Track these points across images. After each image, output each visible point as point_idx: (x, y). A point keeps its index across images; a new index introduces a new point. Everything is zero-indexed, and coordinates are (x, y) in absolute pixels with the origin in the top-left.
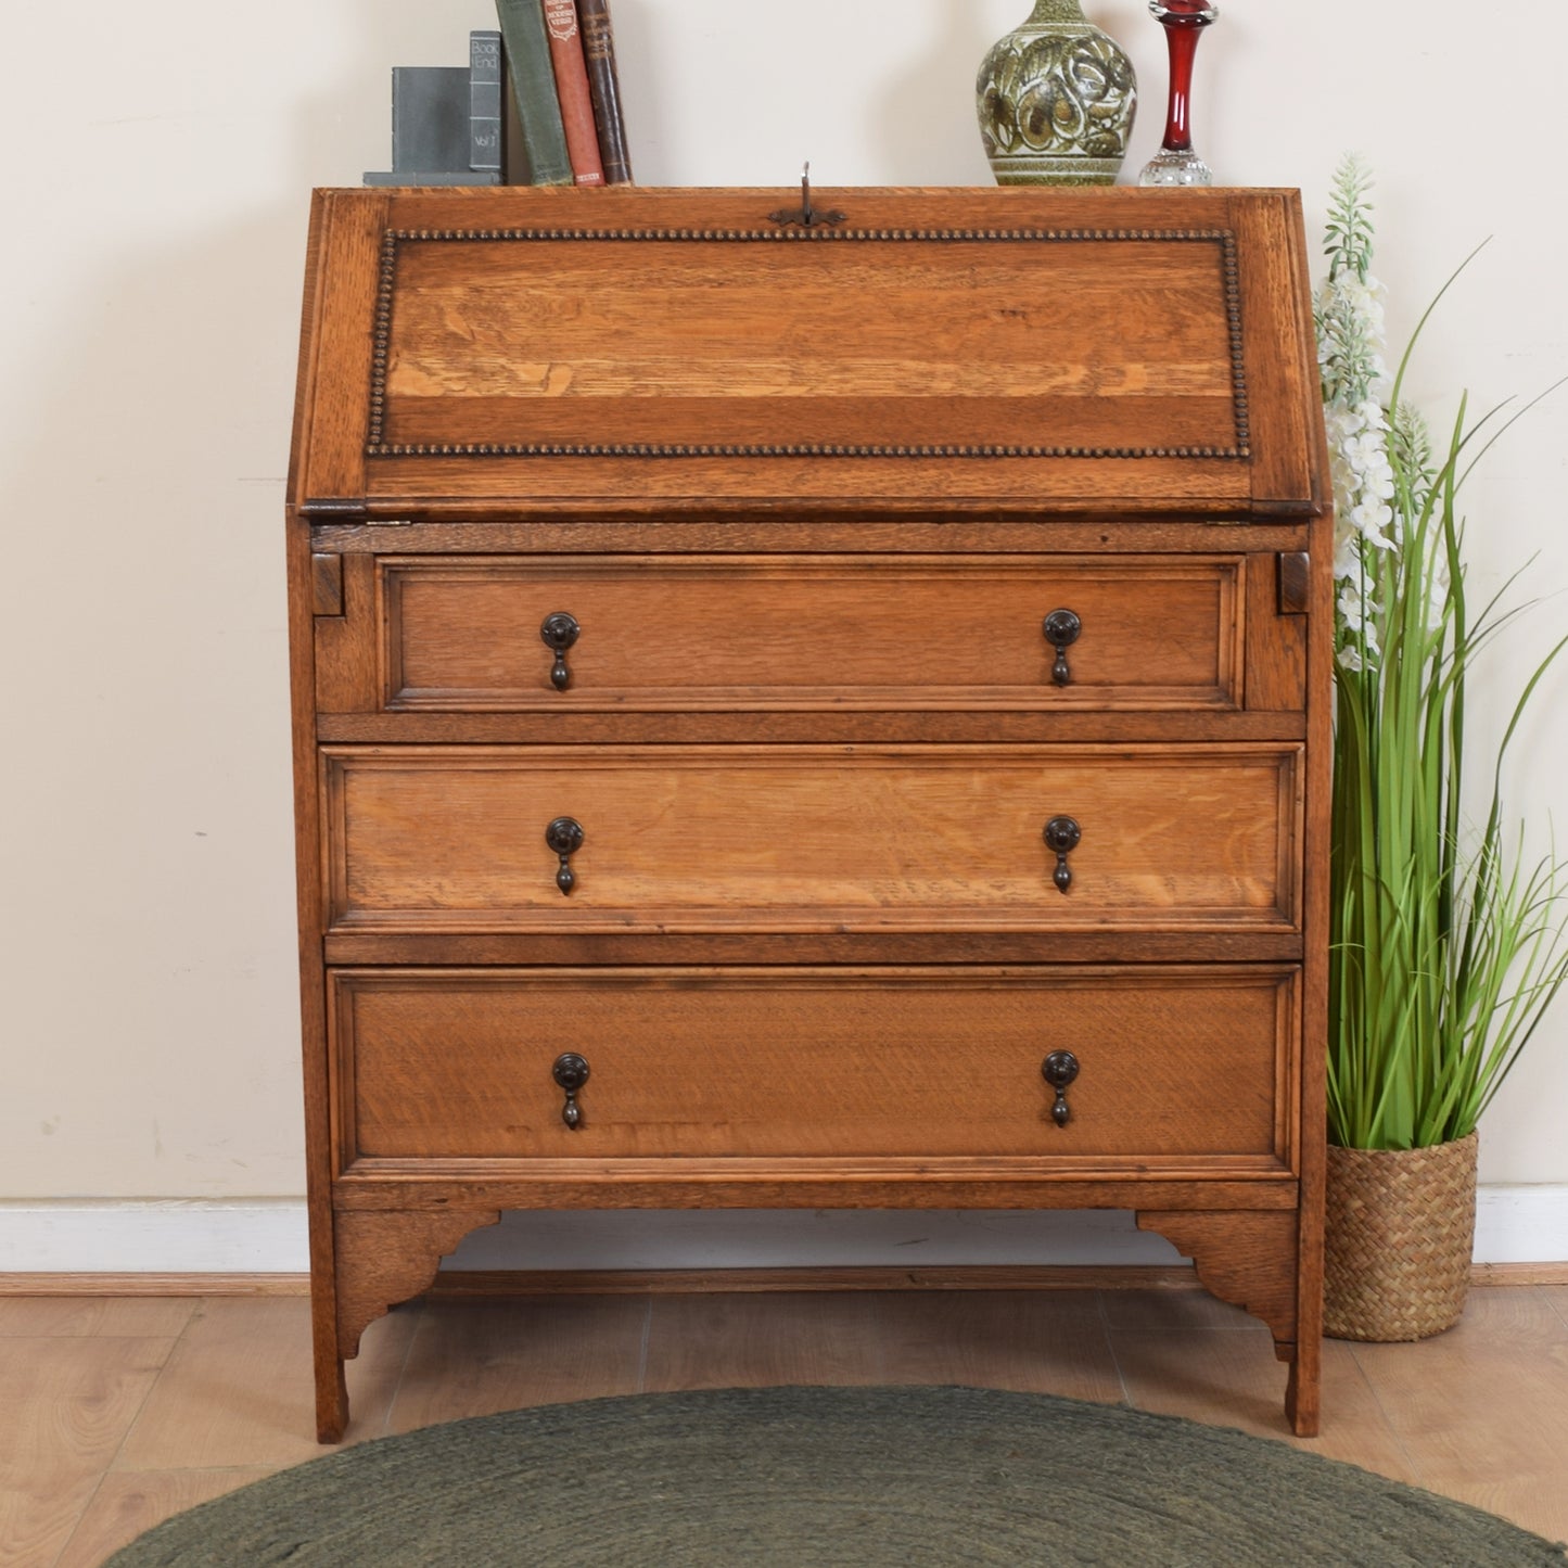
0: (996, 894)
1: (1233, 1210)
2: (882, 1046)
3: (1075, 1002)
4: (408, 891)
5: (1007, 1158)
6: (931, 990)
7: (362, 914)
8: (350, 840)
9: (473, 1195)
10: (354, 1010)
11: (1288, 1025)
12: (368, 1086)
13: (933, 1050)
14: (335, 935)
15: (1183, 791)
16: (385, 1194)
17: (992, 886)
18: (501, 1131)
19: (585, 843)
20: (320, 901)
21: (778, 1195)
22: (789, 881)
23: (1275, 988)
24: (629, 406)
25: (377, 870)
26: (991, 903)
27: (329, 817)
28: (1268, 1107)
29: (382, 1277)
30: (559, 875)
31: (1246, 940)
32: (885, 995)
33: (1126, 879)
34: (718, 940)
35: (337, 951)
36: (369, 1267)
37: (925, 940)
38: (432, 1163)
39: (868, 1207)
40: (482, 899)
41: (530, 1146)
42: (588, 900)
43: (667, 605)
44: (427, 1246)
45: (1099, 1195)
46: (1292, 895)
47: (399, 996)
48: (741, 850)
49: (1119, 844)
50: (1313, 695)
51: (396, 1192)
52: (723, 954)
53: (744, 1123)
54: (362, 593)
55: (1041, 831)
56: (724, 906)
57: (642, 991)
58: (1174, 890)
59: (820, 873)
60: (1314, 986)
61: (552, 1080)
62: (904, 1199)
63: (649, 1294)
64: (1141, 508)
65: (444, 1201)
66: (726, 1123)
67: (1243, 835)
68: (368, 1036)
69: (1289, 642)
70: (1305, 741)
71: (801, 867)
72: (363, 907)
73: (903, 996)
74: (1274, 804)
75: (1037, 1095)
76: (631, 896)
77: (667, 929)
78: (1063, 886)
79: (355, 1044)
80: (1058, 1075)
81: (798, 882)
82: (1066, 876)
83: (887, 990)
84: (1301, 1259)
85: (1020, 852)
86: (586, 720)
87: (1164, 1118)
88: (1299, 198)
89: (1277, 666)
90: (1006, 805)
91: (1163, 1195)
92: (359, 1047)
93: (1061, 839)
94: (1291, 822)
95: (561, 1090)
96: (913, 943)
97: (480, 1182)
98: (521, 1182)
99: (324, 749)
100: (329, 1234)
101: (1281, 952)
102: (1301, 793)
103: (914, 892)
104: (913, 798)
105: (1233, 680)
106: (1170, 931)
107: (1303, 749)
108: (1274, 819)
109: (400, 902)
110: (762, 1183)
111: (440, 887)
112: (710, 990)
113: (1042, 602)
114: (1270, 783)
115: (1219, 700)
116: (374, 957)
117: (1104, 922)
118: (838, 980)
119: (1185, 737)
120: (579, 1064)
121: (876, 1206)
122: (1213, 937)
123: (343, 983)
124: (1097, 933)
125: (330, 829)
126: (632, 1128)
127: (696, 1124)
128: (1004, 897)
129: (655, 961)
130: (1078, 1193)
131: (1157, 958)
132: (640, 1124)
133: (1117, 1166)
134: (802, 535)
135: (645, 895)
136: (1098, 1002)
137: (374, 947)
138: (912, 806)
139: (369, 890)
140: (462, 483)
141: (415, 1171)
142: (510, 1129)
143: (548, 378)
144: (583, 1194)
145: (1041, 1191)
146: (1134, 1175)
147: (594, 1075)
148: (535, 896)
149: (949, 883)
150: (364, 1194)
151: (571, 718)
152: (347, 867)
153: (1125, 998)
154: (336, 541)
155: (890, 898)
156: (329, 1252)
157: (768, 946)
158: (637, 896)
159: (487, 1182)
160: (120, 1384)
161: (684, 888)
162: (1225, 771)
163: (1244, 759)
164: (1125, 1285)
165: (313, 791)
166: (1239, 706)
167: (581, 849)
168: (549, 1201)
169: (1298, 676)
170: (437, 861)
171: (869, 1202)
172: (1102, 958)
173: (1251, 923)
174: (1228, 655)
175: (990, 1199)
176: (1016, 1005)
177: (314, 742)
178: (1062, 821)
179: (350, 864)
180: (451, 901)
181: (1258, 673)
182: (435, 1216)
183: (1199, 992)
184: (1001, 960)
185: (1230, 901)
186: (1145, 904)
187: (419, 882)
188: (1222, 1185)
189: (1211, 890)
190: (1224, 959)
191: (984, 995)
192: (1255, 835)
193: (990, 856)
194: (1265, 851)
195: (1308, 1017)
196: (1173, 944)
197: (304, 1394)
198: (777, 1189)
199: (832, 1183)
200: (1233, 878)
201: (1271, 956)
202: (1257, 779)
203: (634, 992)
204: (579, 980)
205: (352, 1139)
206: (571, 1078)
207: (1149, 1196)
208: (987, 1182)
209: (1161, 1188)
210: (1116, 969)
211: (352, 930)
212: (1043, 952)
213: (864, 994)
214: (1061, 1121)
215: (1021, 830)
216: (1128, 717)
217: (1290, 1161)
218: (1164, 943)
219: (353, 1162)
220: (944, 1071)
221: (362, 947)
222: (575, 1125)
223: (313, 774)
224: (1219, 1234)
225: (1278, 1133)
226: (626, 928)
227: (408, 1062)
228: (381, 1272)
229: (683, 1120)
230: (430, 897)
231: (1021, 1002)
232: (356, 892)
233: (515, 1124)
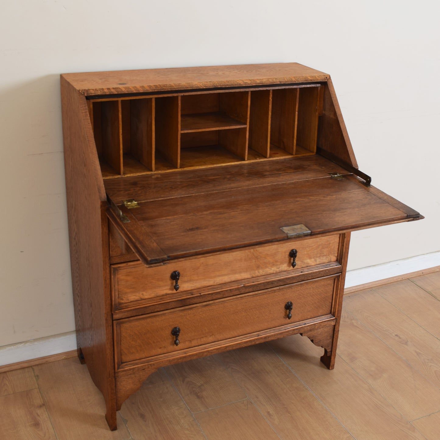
1: (322, 328)
2: (250, 309)
3: (293, 290)
4: (134, 297)
5: (276, 328)
8: (119, 287)
9: (152, 366)
10: (120, 329)
12: (124, 346)
13: (261, 308)
14: (116, 312)
16: (129, 371)
17: (277, 268)
18: (158, 349)
19: (181, 276)
20: (111, 305)
22: (230, 276)
23: (335, 279)
26: (277, 272)
27: (114, 283)
28: (331, 304)
29: (128, 390)
30: (175, 286)
31: (331, 270)
33: (306, 261)
34: (214, 294)
35: (116, 316)
37: (263, 284)
38: (141, 361)
40: (154, 295)
41: (165, 351)
42: (181, 290)
44: (139, 380)
45: (295, 332)
47: (132, 323)
49: (305, 253)
51: (132, 370)
52: (215, 297)
53: (217, 334)
55: (288, 254)
57: (194, 309)
58: (316, 261)
61: (171, 334)
62: (253, 343)
65: (144, 369)
66: (213, 335)
68: (123, 334)
72: (123, 303)
76: (192, 287)
77: (202, 294)
78: (294, 266)
85: (283, 259)
88: (330, 77)
91: (309, 328)
94: (343, 243)
95: (174, 337)
96: (259, 286)
97: (153, 363)
98: (164, 360)
99: (113, 266)
103: (259, 273)
104: (260, 251)
109: (132, 300)
111: (143, 294)
117: (302, 272)
120: (178, 329)
123: (118, 324)
124: (300, 275)
125: (114, 286)
127: (206, 337)
128: (279, 270)
129: (198, 302)
130: (291, 332)
131: (312, 278)
132: (193, 340)
133: (300, 324)
135: (195, 286)
136: (298, 289)
137: (126, 313)
139: (124, 298)
141: (137, 364)
142: (160, 348)
144: (179, 360)
146: (303, 326)
147: (182, 331)
148: (168, 292)
149: (267, 269)
150: (124, 373)
153: (304, 287)
155: (254, 275)
156: (114, 388)
157: (226, 293)
158: (193, 287)
159: (156, 363)
161: (205, 282)
165: (109, 277)
168: (170, 363)
170: (142, 288)
172: (300, 280)
177: (109, 265)
178: (293, 250)
179: (119, 293)
180: (146, 297)
182: (141, 373)
183: (319, 283)
184: (279, 285)
185: (327, 262)
186: (310, 266)
187: (137, 294)
188: (321, 323)
189: (324, 260)
191: (274, 293)
193: (277, 261)
195: (341, 284)
196: (316, 274)
200: (329, 256)
201: (336, 272)
204: (179, 310)
205: (120, 360)
207: (306, 329)
210: (303, 282)
212: (288, 282)
217: (335, 315)
219: (121, 366)
220: (263, 312)
221: (124, 314)
223: (109, 273)
224: (318, 333)
225: (333, 309)
226: (192, 296)
227: (134, 338)
228: (128, 389)
229: (203, 336)
230: (140, 297)
231: (281, 293)
232: (120, 300)
233: (162, 347)
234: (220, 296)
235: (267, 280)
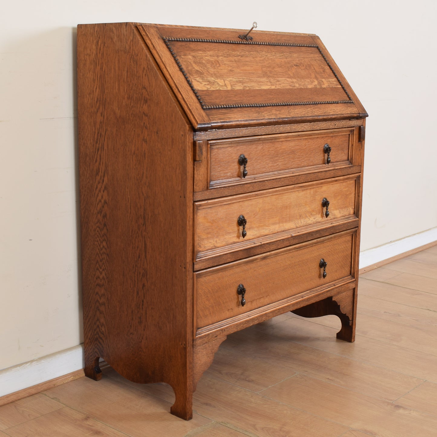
1: (346, 291)
2: (295, 266)
3: (325, 246)
4: (210, 244)
5: (314, 289)
7: (201, 254)
9: (224, 332)
11: (355, 243)
12: (199, 307)
13: (303, 264)
14: (197, 261)
16: (205, 339)
17: (314, 218)
18: (227, 312)
20: (193, 252)
23: (353, 234)
24: (243, 92)
25: (203, 239)
26: (313, 223)
28: (350, 264)
30: (243, 232)
31: (351, 224)
35: (196, 267)
36: (199, 362)
37: (305, 235)
38: (213, 326)
40: (225, 243)
41: (232, 314)
42: (248, 238)
43: (262, 150)
44: (212, 351)
47: (207, 277)
48: (273, 218)
49: (333, 203)
50: (362, 161)
51: (207, 337)
52: (272, 248)
53: (272, 294)
54: (205, 153)
55: (321, 202)
60: (359, 232)
61: (237, 293)
62: (299, 306)
64: (344, 116)
65: (217, 336)
66: (268, 295)
67: (350, 197)
68: (200, 291)
69: (360, 148)
70: (361, 172)
72: (200, 252)
74: (355, 189)
75: (318, 271)
77: (262, 243)
78: (327, 216)
82: (328, 213)
85: (318, 208)
86: (248, 185)
87: (336, 271)
89: (358, 154)
90: (316, 197)
91: (337, 291)
94: (358, 193)
96: (303, 237)
98: (231, 325)
99: (196, 203)
101: (356, 225)
102: (361, 185)
103: (301, 223)
105: (352, 159)
107: (361, 174)
108: (355, 192)
109: (208, 248)
111: (216, 241)
112: (267, 259)
113: (321, 143)
114: (354, 184)
117: (332, 224)
119: (345, 174)
122: (347, 224)
123: (197, 276)
124: (331, 227)
126: (251, 302)
127: (263, 297)
128: (315, 221)
129: (259, 253)
131: (339, 231)
132: (253, 301)
134: (288, 128)
137: (205, 263)
139: (202, 246)
141: (211, 329)
143: (225, 84)
144: (244, 325)
145: (320, 296)
146: (334, 287)
148: (234, 240)
149: (307, 219)
150: (200, 340)
151: (246, 185)
153: (332, 243)
154: (199, 137)
155: (297, 225)
157: (280, 244)
159: (226, 328)
161: (263, 231)
165: (192, 217)
166: (353, 165)
168: (237, 329)
169: (361, 157)
170: (216, 234)
172: (331, 233)
173: (350, 219)
174: (351, 153)
175: (312, 301)
176: (316, 249)
177: (193, 202)
178: (325, 200)
180: (219, 245)
181: (355, 157)
182: (214, 342)
183: (342, 238)
184: (317, 237)
185: (348, 214)
186: (337, 218)
187: (212, 241)
189: (345, 212)
194: (353, 200)
195: (358, 240)
198: (278, 310)
200: (348, 208)
201: (354, 227)
203: (253, 263)
207: (335, 292)
210: (333, 235)
211: (201, 259)
212: (323, 234)
213: (292, 253)
214: (324, 277)
215: (318, 203)
217: (355, 276)
218: (340, 227)
219: (197, 331)
220: (305, 269)
221: (203, 264)
222: (243, 304)
223: (192, 212)
224: (343, 297)
225: (352, 270)
226: (255, 245)
227: (208, 297)
228: (202, 363)
229: (261, 297)
230: (214, 245)
232: (199, 247)
233: (229, 309)
234: (275, 247)
235: (308, 230)
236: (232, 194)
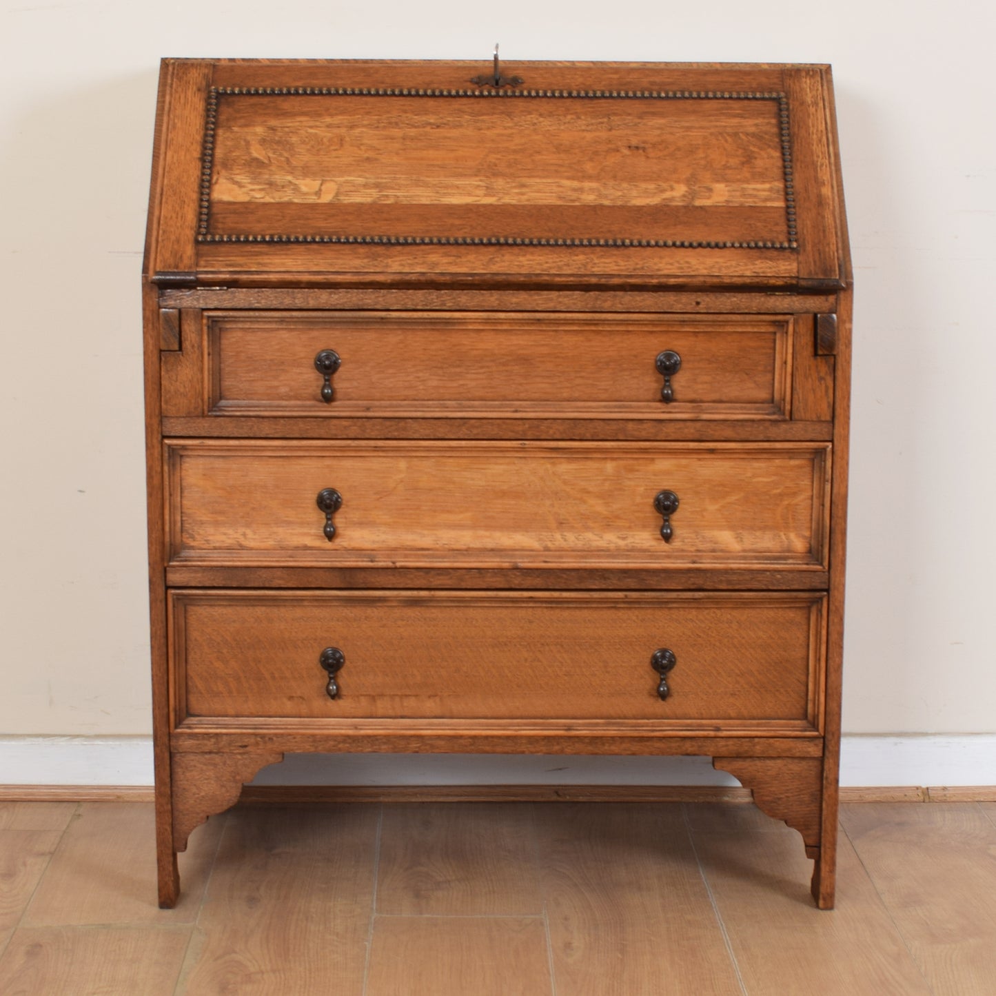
0: (622, 543)
1: (779, 757)
2: (543, 644)
3: (674, 616)
4: (223, 538)
5: (626, 721)
6: (576, 608)
7: (192, 553)
8: (185, 502)
9: (265, 742)
10: (185, 618)
11: (818, 633)
12: (195, 669)
13: (577, 648)
14: (173, 566)
15: (749, 474)
16: (206, 742)
17: (619, 537)
18: (285, 700)
19: (343, 506)
20: (163, 543)
21: (471, 745)
22: (482, 533)
23: (809, 608)
24: (375, 210)
25: (202, 523)
26: (618, 549)
27: (170, 488)
28: (803, 688)
29: (203, 797)
30: (325, 527)
31: (790, 576)
32: (545, 610)
33: (709, 534)
34: (433, 572)
35: (174, 578)
36: (194, 790)
37: (573, 574)
38: (238, 721)
39: (532, 753)
40: (272, 543)
41: (304, 709)
42: (345, 544)
43: (401, 345)
44: (234, 777)
45: (688, 746)
46: (822, 546)
47: (216, 608)
48: (449, 512)
49: (705, 510)
50: (839, 411)
51: (213, 740)
52: (436, 582)
53: (449, 695)
54: (193, 335)
55: (652, 500)
56: (437, 550)
57: (381, 607)
58: (742, 541)
59: (502, 528)
60: (836, 607)
61: (319, 665)
62: (556, 748)
63: (381, 802)
64: (723, 283)
65: (246, 746)
66: (436, 696)
67: (789, 505)
68: (194, 634)
69: (822, 374)
70: (832, 441)
71: (490, 524)
72: (192, 548)
73: (557, 611)
74: (810, 483)
75: (648, 679)
76: (374, 542)
77: (398, 564)
78: (667, 538)
79: (186, 640)
80: (662, 665)
81: (487, 533)
82: (669, 531)
83: (547, 608)
84: (824, 791)
85: (637, 514)
86: (344, 423)
87: (733, 695)
88: (831, 70)
89: (814, 390)
90: (628, 483)
91: (732, 746)
92: (189, 642)
93: (666, 505)
94: (822, 497)
95: (325, 673)
96: (565, 576)
97: (270, 734)
98: (298, 734)
99: (167, 441)
100: (168, 768)
101: (814, 584)
102: (828, 476)
103: (565, 540)
104: (566, 477)
105: (784, 400)
106: (739, 569)
107: (830, 446)
108: (810, 494)
109: (217, 545)
110: (461, 737)
111: (244, 535)
112: (427, 606)
113: (653, 346)
114: (808, 469)
115: (774, 413)
116: (200, 582)
117: (694, 562)
118: (514, 600)
119: (751, 438)
120: (338, 655)
121: (538, 752)
122: (768, 573)
123: (178, 599)
124: (689, 570)
125: (170, 495)
126: (373, 698)
127: (416, 696)
128: (627, 545)
129: (390, 586)
130: (673, 745)
131: (730, 587)
132: (379, 695)
133: (701, 727)
134: (492, 299)
135: (384, 541)
136: (690, 616)
137: (199, 575)
138: (565, 482)
139: (196, 536)
140: (261, 261)
141: (226, 726)
142: (291, 698)
143: (320, 190)
144: (339, 743)
145: (648, 743)
146: (712, 733)
147: (347, 663)
148: (309, 541)
149: (589, 535)
150: (191, 741)
151: (334, 422)
152: (182, 520)
153: (708, 614)
154: (175, 300)
155: (550, 544)
156: (168, 780)
157: (467, 577)
158: (378, 542)
159: (276, 735)
160: (25, 864)
161: (410, 537)
162: (777, 461)
163: (791, 453)
164: (701, 799)
165: (159, 469)
166: (788, 418)
167: (341, 510)
168: (316, 747)
169: (828, 398)
170: (243, 517)
171: (533, 750)
172: (692, 587)
173: (794, 564)
174: (781, 382)
175: (614, 748)
176: (634, 618)
177: (160, 436)
178: (667, 494)
179: (184, 519)
180: (252, 544)
181: (801, 396)
182: (239, 757)
183: (758, 610)
184: (624, 587)
185: (780, 549)
186: (722, 551)
187: (230, 531)
188: (771, 741)
189: (767, 542)
190: (775, 588)
191: (613, 611)
192: (797, 505)
193: (618, 517)
194: (803, 515)
195: (831, 628)
196: (741, 578)
197: (149, 874)
198: (470, 740)
199: (508, 737)
200: (782, 534)
201: (807, 587)
202: (800, 467)
203: (375, 607)
204: (338, 599)
205: (183, 704)
206: (332, 664)
207: (723, 748)
208: (613, 738)
209: (731, 742)
210: (702, 594)
211: (185, 563)
212: (653, 582)
213: (531, 610)
214: (663, 696)
215: (638, 500)
216: (712, 425)
217: (818, 725)
218: (735, 578)
219: (184, 720)
220: (585, 662)
221: (193, 575)
222: (335, 696)
223: (160, 457)
224: (769, 773)
225: (810, 706)
226: (370, 564)
227: (222, 653)
228: (203, 794)
229: (407, 693)
230: (238, 542)
231: (637, 616)
232: (188, 538)
233: (294, 695)
234: (449, 582)
235: (586, 562)
236: (288, 436)
